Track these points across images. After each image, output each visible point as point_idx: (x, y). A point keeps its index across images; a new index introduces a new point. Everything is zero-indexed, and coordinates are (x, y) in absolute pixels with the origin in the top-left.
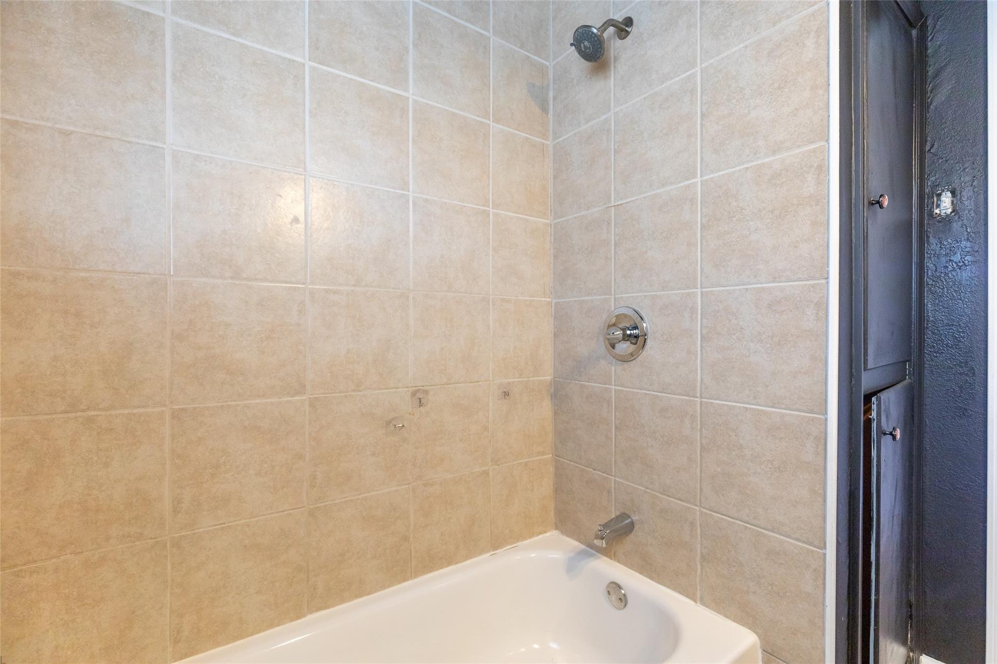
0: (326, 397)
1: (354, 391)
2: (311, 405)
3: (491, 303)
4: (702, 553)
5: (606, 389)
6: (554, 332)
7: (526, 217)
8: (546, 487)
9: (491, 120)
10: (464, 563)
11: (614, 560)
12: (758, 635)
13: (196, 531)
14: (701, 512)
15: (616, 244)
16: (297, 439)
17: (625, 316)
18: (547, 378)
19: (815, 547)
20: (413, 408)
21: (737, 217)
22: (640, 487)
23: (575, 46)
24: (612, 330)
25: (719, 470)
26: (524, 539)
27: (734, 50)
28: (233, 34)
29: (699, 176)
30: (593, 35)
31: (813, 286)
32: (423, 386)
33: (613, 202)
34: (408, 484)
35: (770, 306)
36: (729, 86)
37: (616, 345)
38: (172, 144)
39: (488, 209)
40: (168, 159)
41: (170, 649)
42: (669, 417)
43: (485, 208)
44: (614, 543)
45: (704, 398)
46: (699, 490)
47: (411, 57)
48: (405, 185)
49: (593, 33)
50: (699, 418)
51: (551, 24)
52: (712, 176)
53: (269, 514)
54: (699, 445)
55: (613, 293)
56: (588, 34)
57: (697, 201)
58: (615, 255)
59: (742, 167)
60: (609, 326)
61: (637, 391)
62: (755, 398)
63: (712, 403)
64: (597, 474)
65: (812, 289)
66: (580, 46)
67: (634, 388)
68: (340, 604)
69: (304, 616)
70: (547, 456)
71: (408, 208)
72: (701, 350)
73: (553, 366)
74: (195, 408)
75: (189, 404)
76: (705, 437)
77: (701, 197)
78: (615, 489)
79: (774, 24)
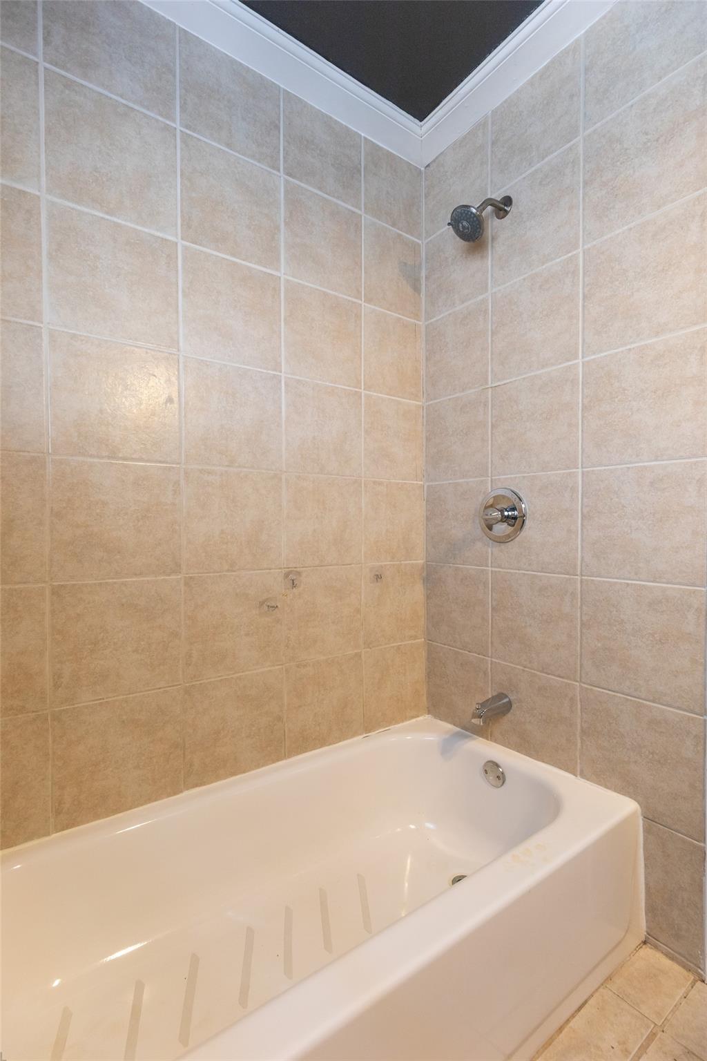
0: (200, 577)
1: (228, 571)
2: (186, 584)
3: (363, 486)
4: (582, 727)
5: (483, 571)
6: (427, 516)
7: (397, 399)
8: (417, 672)
9: (363, 299)
10: (337, 745)
11: (491, 740)
12: (638, 803)
13: (76, 706)
14: (582, 686)
15: (493, 426)
16: (173, 618)
17: (504, 497)
18: (419, 562)
19: (697, 714)
20: (285, 589)
21: (619, 397)
22: (518, 667)
23: (452, 225)
24: (490, 511)
25: (599, 645)
26: (397, 723)
27: (617, 232)
28: (107, 213)
29: (580, 357)
30: (472, 215)
31: (695, 463)
32: (295, 568)
33: (490, 383)
34: (282, 665)
35: (652, 484)
36: (612, 268)
37: (494, 526)
38: (49, 323)
39: (360, 390)
40: (45, 338)
41: (52, 820)
42: (549, 596)
43: (357, 390)
44: (490, 724)
45: (584, 576)
46: (579, 666)
47: (282, 236)
48: (277, 367)
49: (472, 213)
50: (579, 596)
51: (424, 201)
52: (593, 357)
53: (146, 691)
54: (579, 622)
55: (490, 475)
56: (467, 214)
57: (578, 383)
58: (492, 436)
59: (624, 348)
60: (486, 508)
61: (515, 571)
62: (636, 574)
63: (592, 580)
64: (473, 656)
65: (694, 467)
66: (458, 226)
67: (512, 569)
68: (216, 782)
69: (181, 792)
70: (419, 640)
71: (280, 389)
72: (582, 530)
73: (425, 550)
74: (74, 585)
75: (68, 581)
76: (586, 614)
77: (583, 378)
78: (491, 670)
79: (659, 207)
